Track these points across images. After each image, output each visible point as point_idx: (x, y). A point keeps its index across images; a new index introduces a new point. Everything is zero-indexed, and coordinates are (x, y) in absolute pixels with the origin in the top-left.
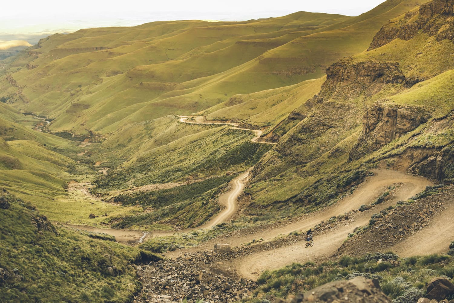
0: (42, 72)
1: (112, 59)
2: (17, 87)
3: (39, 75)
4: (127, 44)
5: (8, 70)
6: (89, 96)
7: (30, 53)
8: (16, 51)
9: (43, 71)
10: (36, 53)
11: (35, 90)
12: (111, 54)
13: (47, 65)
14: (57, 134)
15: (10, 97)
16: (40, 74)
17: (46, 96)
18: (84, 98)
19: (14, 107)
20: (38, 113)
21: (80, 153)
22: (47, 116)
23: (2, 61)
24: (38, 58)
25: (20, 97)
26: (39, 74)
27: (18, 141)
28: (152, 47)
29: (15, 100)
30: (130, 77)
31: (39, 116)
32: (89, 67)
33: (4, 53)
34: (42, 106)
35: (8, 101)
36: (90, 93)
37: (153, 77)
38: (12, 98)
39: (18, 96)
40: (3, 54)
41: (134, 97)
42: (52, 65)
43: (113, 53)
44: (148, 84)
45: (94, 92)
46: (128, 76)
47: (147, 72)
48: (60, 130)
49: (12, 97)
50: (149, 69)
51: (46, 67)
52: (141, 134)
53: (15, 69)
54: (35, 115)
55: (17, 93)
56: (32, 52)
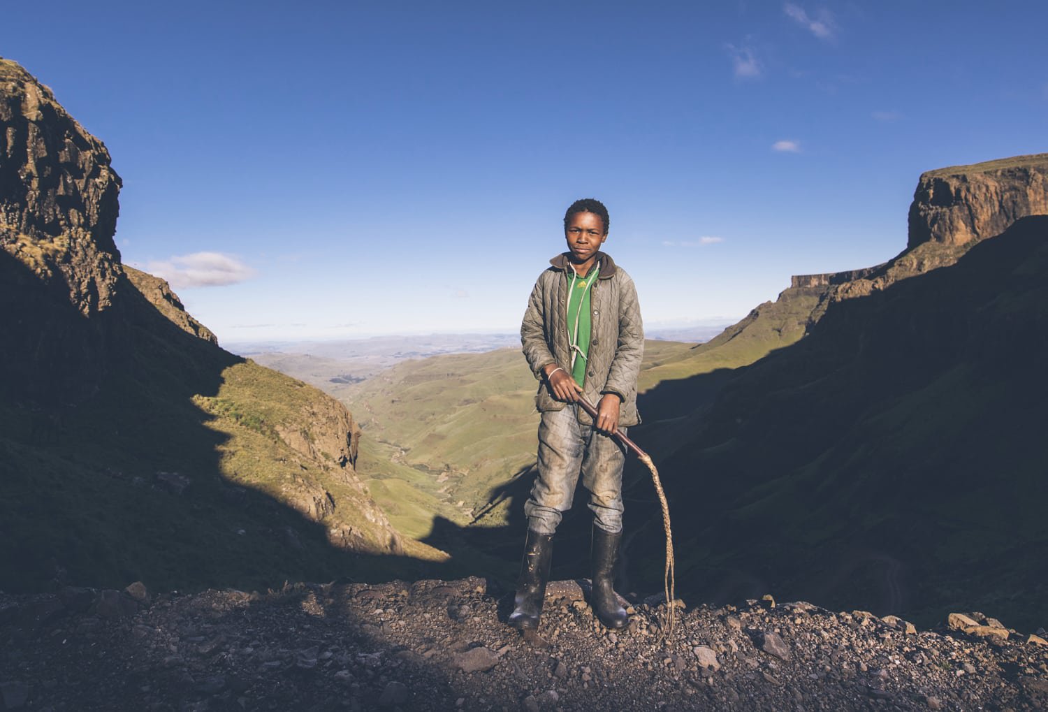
4: (477, 372)
6: (445, 426)
12: (463, 382)
14: (414, 466)
18: (441, 429)
20: (393, 442)
21: (439, 489)
22: (401, 445)
24: (392, 384)
27: (391, 480)
28: (501, 375)
31: (394, 445)
32: (442, 394)
33: (358, 377)
36: (445, 423)
45: (449, 422)
48: (417, 461)
52: (500, 472)
54: (390, 444)
55: (373, 420)
56: (387, 378)
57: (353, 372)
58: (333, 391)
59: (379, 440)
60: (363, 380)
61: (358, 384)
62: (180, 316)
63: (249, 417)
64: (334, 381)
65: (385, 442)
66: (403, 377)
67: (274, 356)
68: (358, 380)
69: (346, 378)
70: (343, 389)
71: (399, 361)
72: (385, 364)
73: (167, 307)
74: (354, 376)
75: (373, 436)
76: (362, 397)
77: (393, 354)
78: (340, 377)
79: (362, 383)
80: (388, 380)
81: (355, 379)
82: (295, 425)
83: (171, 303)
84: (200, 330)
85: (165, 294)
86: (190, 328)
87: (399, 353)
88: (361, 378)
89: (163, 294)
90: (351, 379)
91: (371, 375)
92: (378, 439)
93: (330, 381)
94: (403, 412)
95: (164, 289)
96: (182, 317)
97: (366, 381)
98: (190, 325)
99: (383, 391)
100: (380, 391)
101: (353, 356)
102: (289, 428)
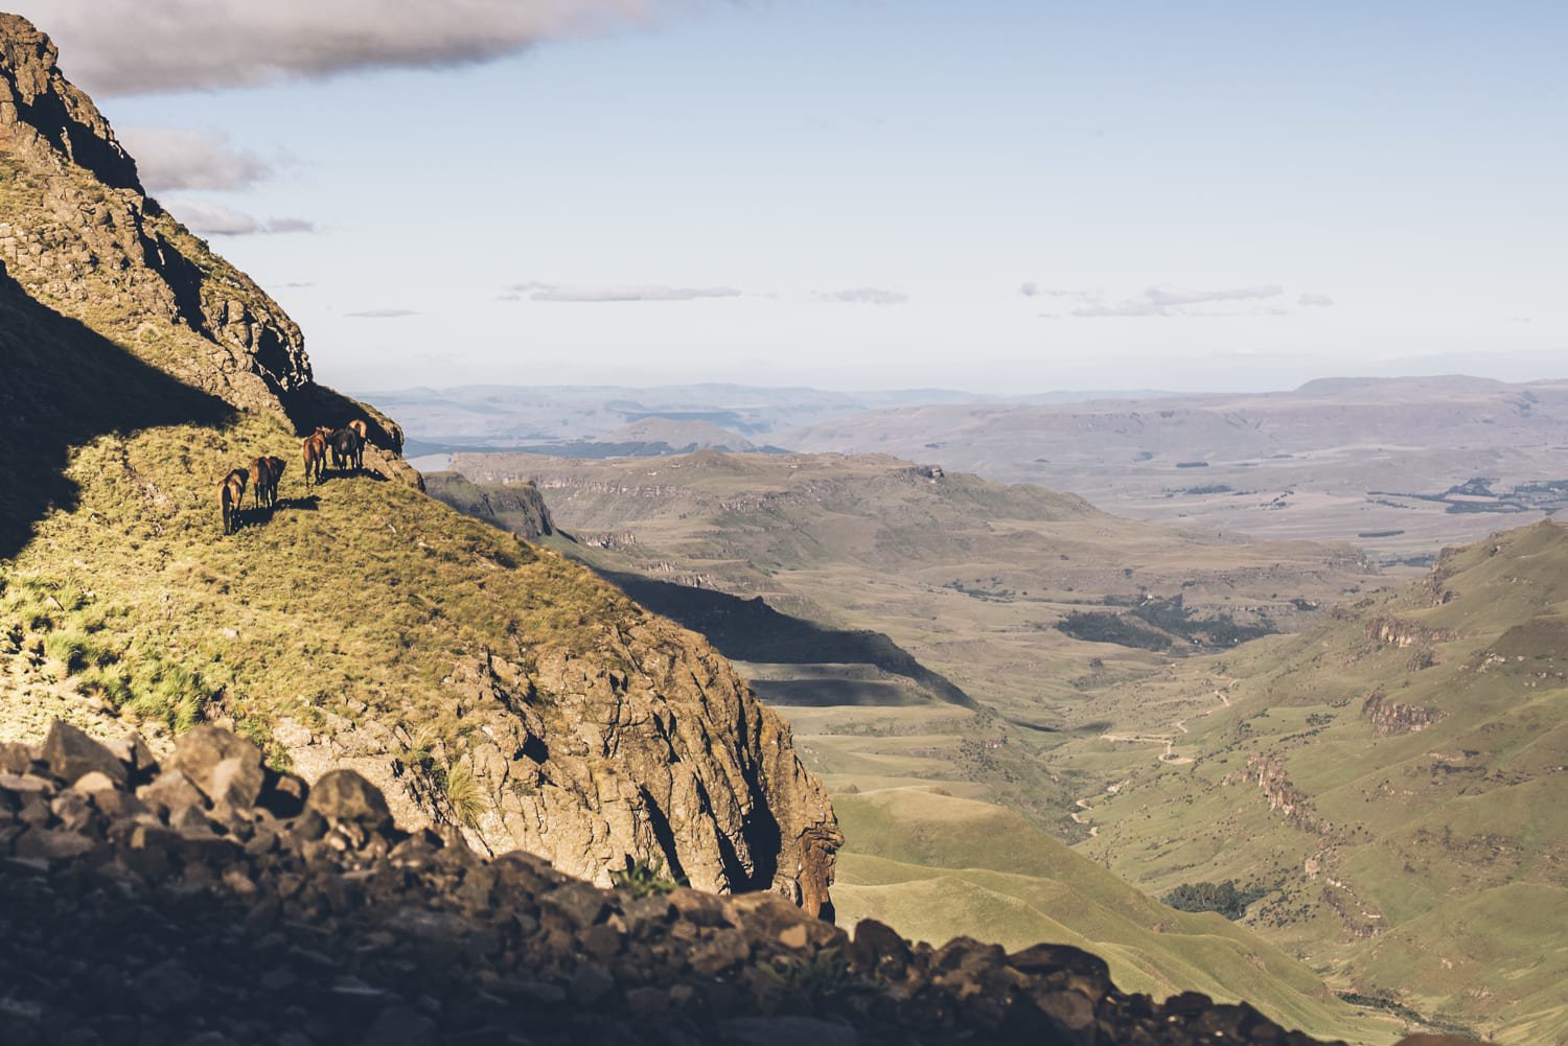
0: (1458, 760)
2: (1307, 829)
3: (1441, 772)
5: (1256, 723)
7: (1385, 630)
8: (1296, 602)
9: (1468, 754)
10: (1423, 630)
11: (1414, 864)
13: (1492, 719)
15: (1269, 885)
19: (1289, 947)
23: (1215, 657)
24: (1429, 663)
25: (1326, 894)
26: (1437, 766)
29: (1294, 908)
33: (1226, 611)
35: (1252, 911)
38: (1276, 896)
39: (1312, 887)
40: (1223, 617)
49: (1278, 885)
51: (1483, 728)
53: (1297, 714)
55: (1310, 867)
56: (1399, 627)
57: (1194, 582)
58: (1080, 684)
59: (1345, 985)
60: (1255, 632)
61: (1228, 655)
62: (100, 210)
63: (150, 667)
64: (1081, 627)
65: (1383, 1002)
66: (1495, 633)
67: (736, 468)
68: (1226, 634)
69: (1153, 613)
70: (1136, 676)
71: (1471, 531)
72: (1385, 548)
73: (37, 167)
74: (1201, 605)
75: (1312, 961)
76: (1244, 729)
77: (1444, 485)
78: (1119, 611)
79: (1249, 653)
80: (1404, 641)
81: (1205, 626)
82: (377, 727)
83: (57, 144)
84: (207, 286)
85: (29, 100)
86: (150, 274)
87: (1479, 485)
88: (1243, 619)
89: (17, 97)
90: (1188, 629)
91: (1303, 606)
92: (1336, 983)
93: (1061, 626)
94: (1492, 839)
95: (19, 72)
96: (108, 220)
97: (1270, 640)
98: (151, 261)
99: (1373, 702)
100: (1358, 703)
101: (1196, 491)
102: (343, 737)
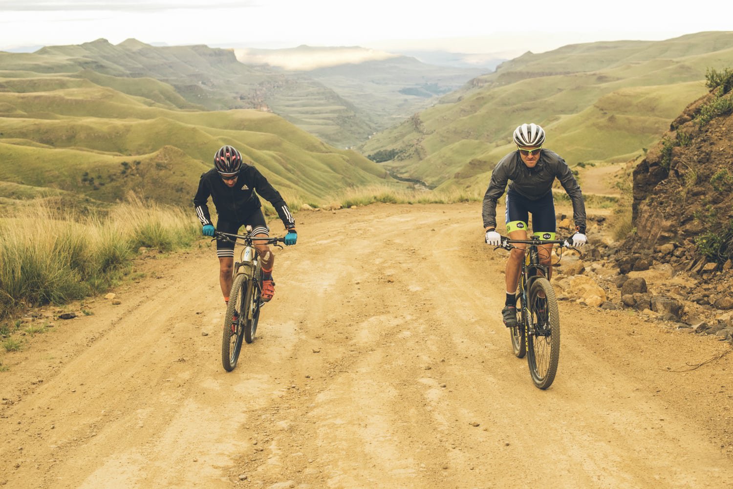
1: (598, 88)
2: (420, 132)
7: (475, 82)
10: (486, 82)
11: (444, 139)
15: (404, 149)
16: (465, 111)
17: (452, 149)
25: (416, 150)
29: (406, 155)
30: (602, 110)
34: (441, 167)
37: (653, 110)
39: (413, 149)
41: (590, 149)
42: (490, 95)
43: (605, 77)
44: (628, 119)
46: (598, 107)
47: (643, 98)
50: (648, 94)
